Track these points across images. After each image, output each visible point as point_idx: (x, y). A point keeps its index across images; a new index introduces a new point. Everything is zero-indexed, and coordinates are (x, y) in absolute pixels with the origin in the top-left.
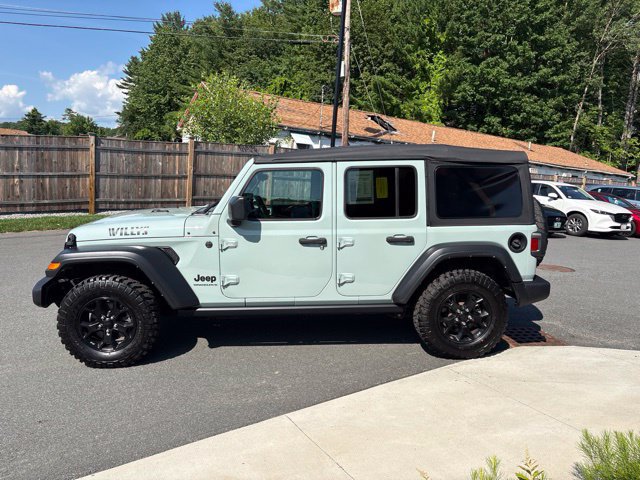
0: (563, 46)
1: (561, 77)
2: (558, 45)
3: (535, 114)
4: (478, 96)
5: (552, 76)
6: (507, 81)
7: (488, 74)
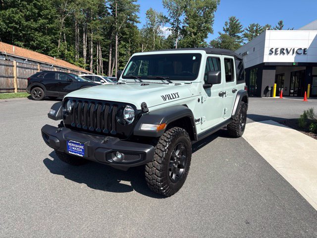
0: (50, 10)
1: (52, 26)
2: (47, 9)
3: (43, 43)
4: (9, 29)
5: (47, 24)
6: (25, 23)
7: (14, 17)
